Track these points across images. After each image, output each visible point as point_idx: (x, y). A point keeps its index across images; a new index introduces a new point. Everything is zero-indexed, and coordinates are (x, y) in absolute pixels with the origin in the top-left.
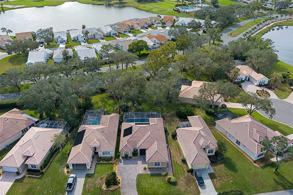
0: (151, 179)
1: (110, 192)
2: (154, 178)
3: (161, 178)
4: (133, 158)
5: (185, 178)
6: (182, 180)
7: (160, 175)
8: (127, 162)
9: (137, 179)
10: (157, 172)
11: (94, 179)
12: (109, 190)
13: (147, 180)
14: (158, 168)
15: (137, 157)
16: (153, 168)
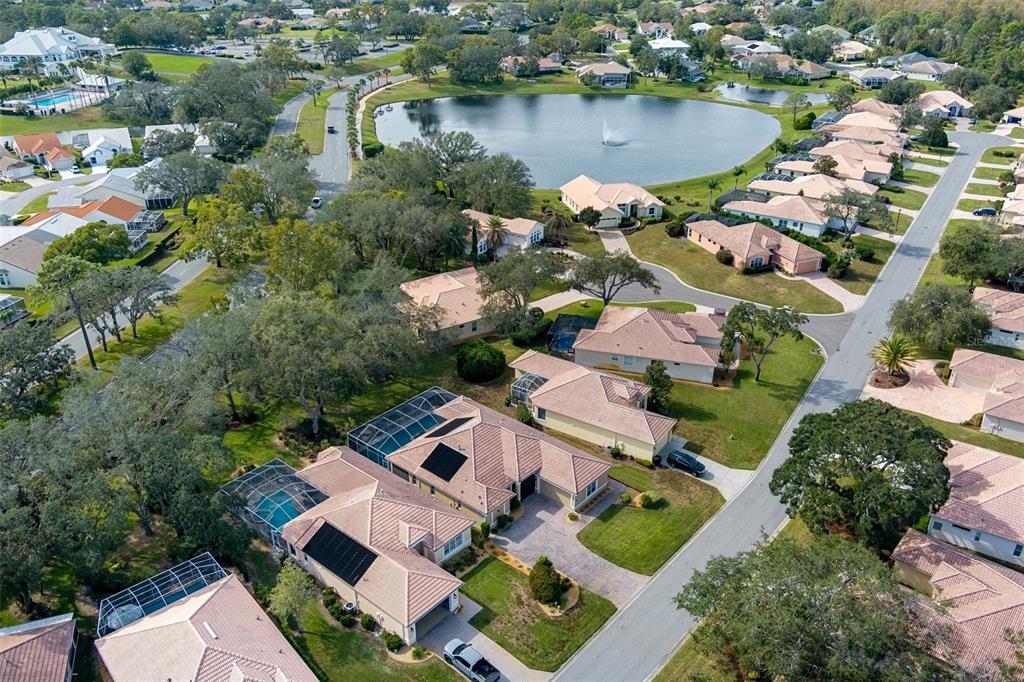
0: (613, 526)
1: (576, 610)
2: (617, 521)
3: (625, 511)
4: (517, 516)
5: (662, 481)
6: (663, 489)
7: (615, 508)
8: (515, 532)
9: (588, 547)
10: (604, 508)
11: (506, 618)
12: (572, 608)
13: (609, 535)
14: (595, 499)
15: (522, 509)
16: (591, 504)
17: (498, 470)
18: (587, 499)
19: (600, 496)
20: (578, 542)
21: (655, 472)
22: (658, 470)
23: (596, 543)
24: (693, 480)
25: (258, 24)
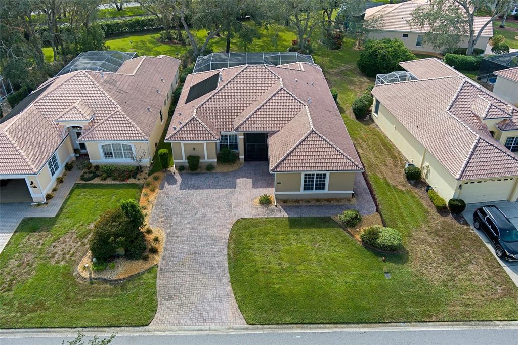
0: (293, 237)
2: (306, 235)
3: (334, 231)
4: (221, 169)
5: (436, 233)
6: (424, 241)
7: (326, 222)
8: (194, 180)
9: (230, 237)
10: (315, 214)
11: (50, 238)
13: (274, 242)
14: (318, 200)
15: (236, 167)
16: (297, 201)
18: (302, 192)
19: (329, 200)
20: (230, 226)
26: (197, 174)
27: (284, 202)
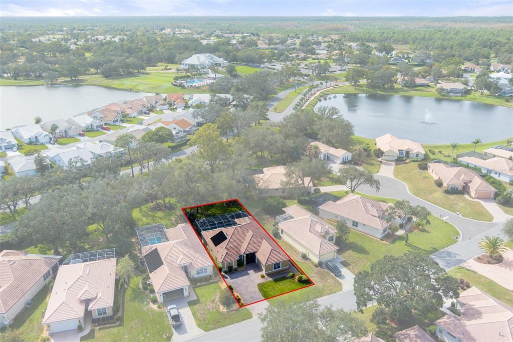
0: (277, 285)
1: (234, 312)
2: (281, 283)
3: (288, 280)
4: (239, 269)
5: (317, 273)
6: (314, 277)
7: (284, 278)
8: (233, 276)
9: (259, 290)
11: (203, 305)
12: (232, 311)
13: (273, 288)
14: (279, 272)
15: (244, 268)
16: (272, 274)
17: (238, 247)
18: (273, 270)
19: (282, 271)
20: (257, 287)
21: (317, 269)
22: (319, 268)
23: (264, 289)
24: (332, 277)
25: (298, 56)
26: (233, 273)
27: (268, 275)
